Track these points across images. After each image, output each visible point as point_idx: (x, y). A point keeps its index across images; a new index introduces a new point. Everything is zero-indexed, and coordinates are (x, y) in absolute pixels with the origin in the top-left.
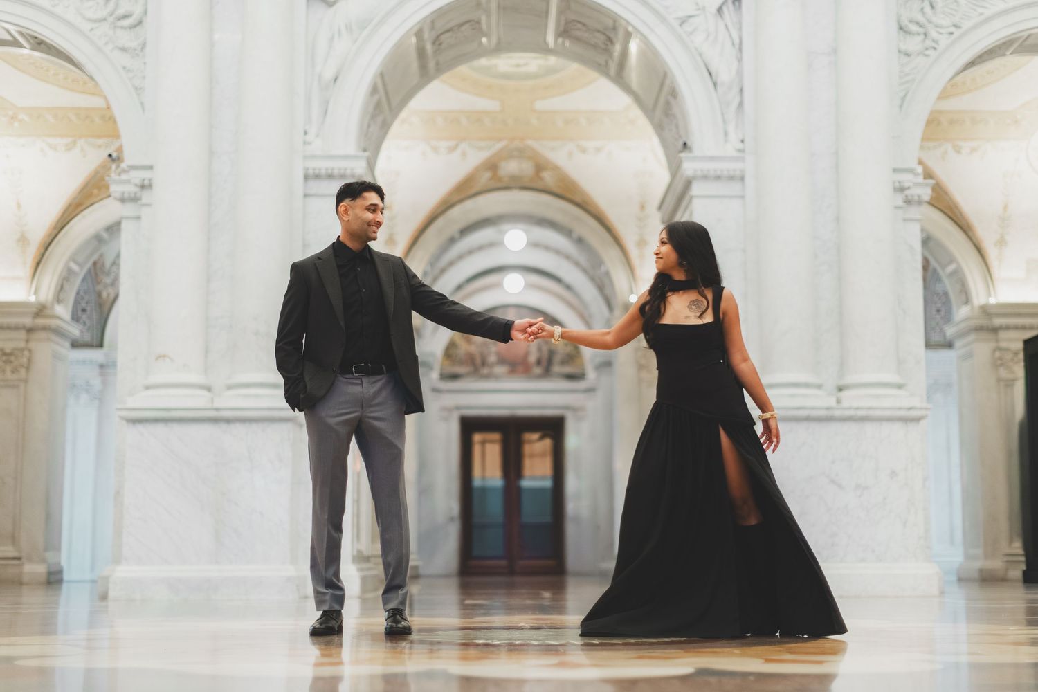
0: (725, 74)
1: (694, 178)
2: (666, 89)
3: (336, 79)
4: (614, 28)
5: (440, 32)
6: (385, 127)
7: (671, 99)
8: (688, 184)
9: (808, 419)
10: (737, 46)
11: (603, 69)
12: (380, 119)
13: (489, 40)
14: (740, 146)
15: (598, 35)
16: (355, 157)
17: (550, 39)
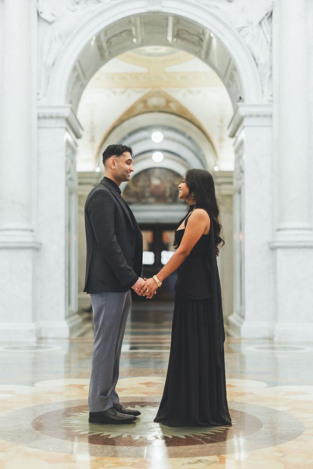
0: (263, 59)
1: (246, 116)
2: (231, 67)
3: (53, 65)
4: (203, 34)
5: (110, 37)
6: (83, 87)
7: (234, 72)
8: (242, 120)
9: (305, 247)
10: (269, 43)
11: (198, 54)
12: (79, 84)
13: (137, 40)
14: (270, 98)
15: (195, 37)
16: (64, 107)
17: (170, 38)
